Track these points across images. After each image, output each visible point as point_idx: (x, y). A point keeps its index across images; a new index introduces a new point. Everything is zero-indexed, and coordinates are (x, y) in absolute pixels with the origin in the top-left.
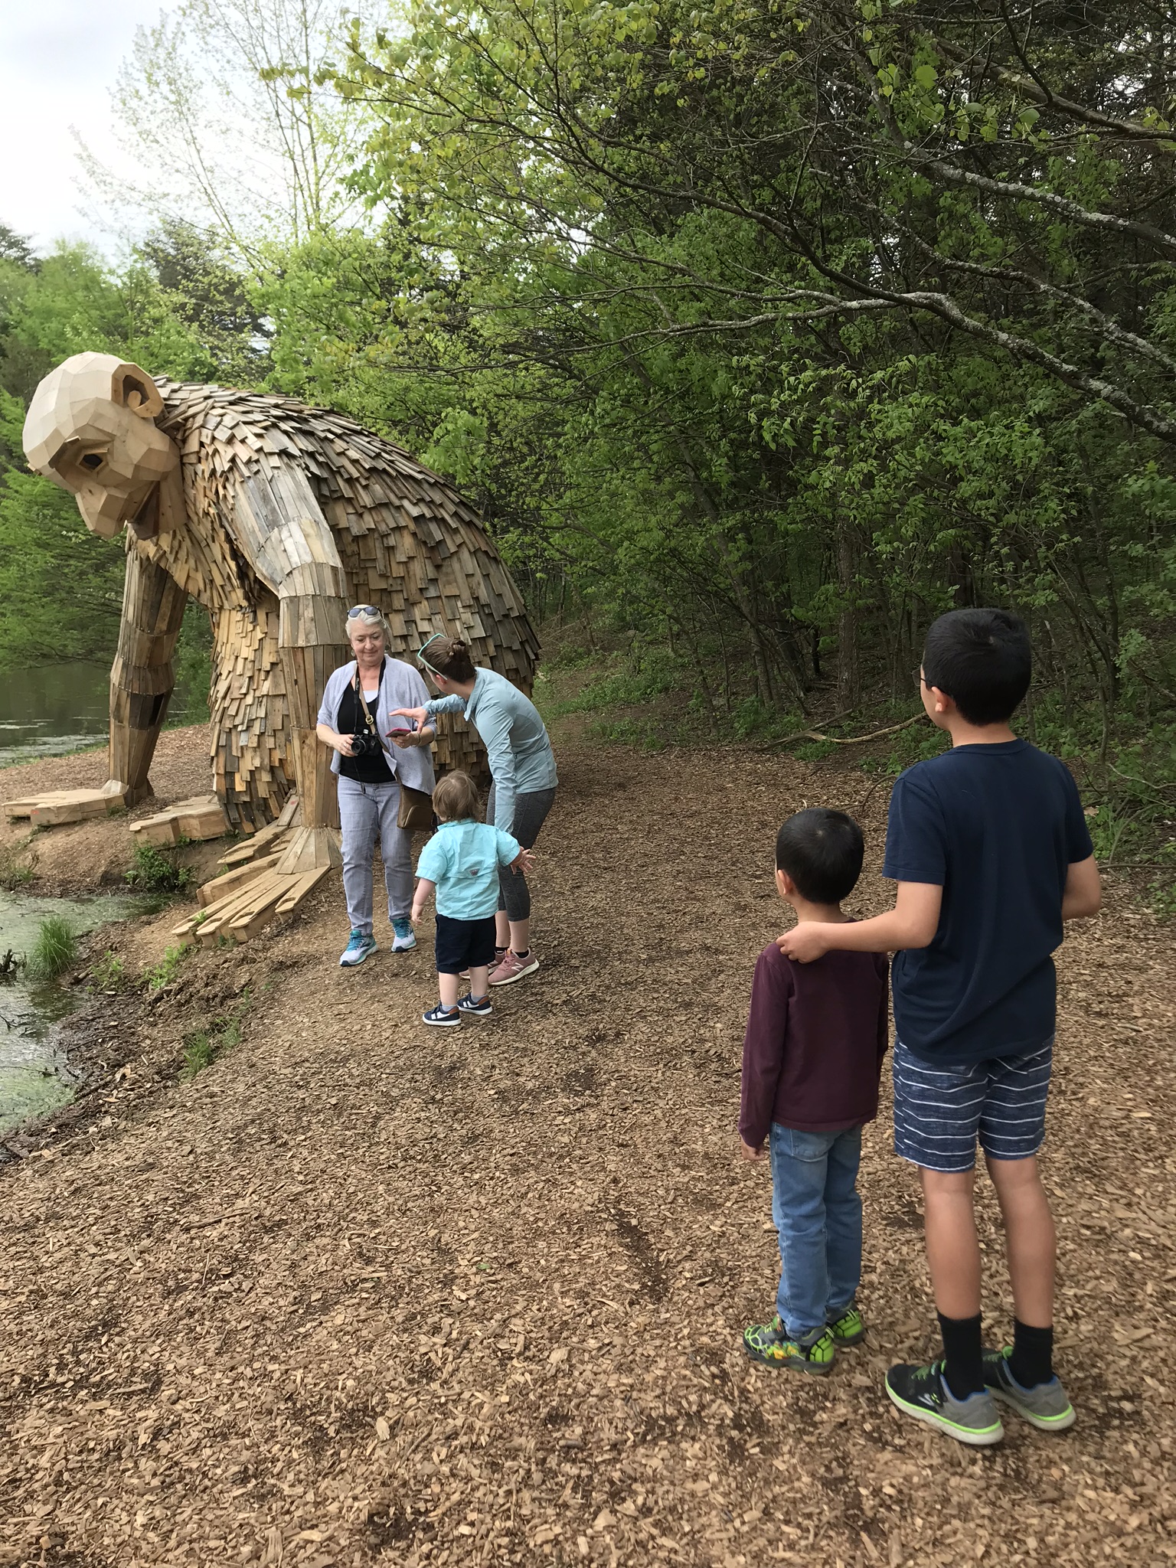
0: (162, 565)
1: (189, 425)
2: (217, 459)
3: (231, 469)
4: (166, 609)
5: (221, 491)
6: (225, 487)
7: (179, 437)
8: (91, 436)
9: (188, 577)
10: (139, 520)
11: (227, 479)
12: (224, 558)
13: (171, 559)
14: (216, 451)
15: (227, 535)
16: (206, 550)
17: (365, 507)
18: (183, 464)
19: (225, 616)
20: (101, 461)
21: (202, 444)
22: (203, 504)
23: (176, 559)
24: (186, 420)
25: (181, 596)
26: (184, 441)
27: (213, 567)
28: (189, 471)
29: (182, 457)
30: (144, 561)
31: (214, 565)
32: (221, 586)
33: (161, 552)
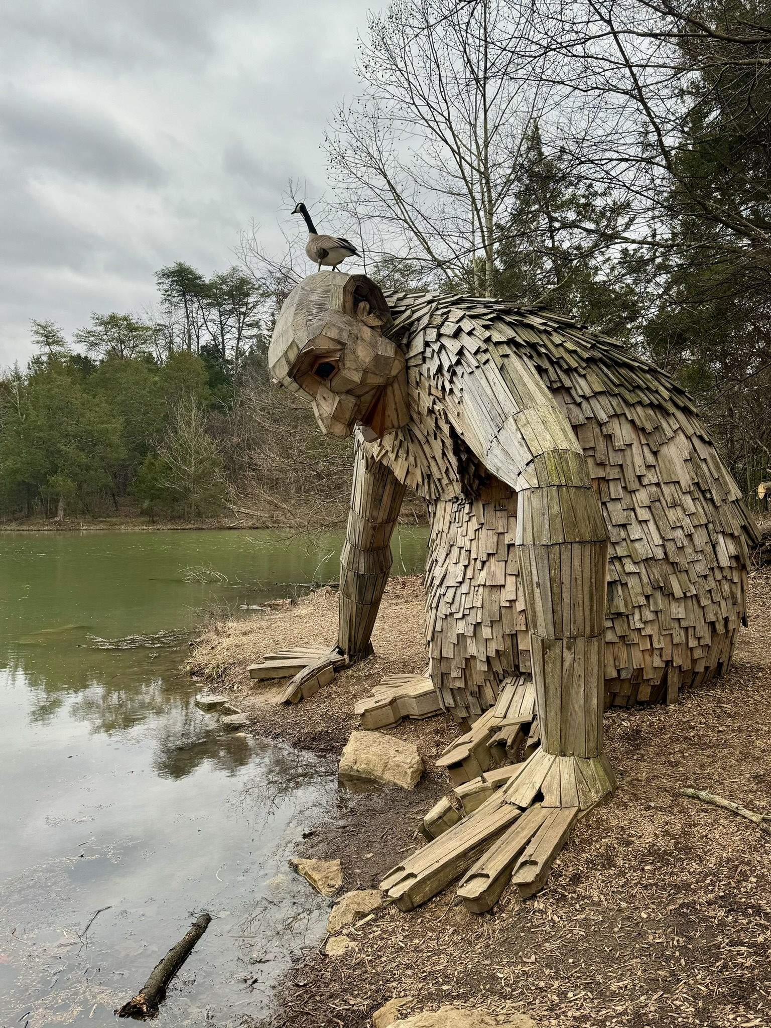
0: (385, 462)
1: (413, 329)
2: (443, 355)
3: (458, 363)
4: (386, 499)
5: (448, 386)
6: (451, 382)
7: (405, 341)
9: (408, 472)
10: (367, 421)
11: (454, 373)
12: (444, 454)
13: (392, 456)
14: (443, 347)
15: (452, 429)
16: (426, 447)
18: (408, 368)
19: (440, 507)
20: (334, 368)
21: (427, 344)
22: (426, 402)
23: (397, 457)
24: (412, 324)
25: (400, 491)
26: (409, 345)
27: (433, 464)
28: (414, 373)
29: (406, 361)
30: (369, 460)
31: (433, 460)
32: (439, 480)
33: (384, 452)
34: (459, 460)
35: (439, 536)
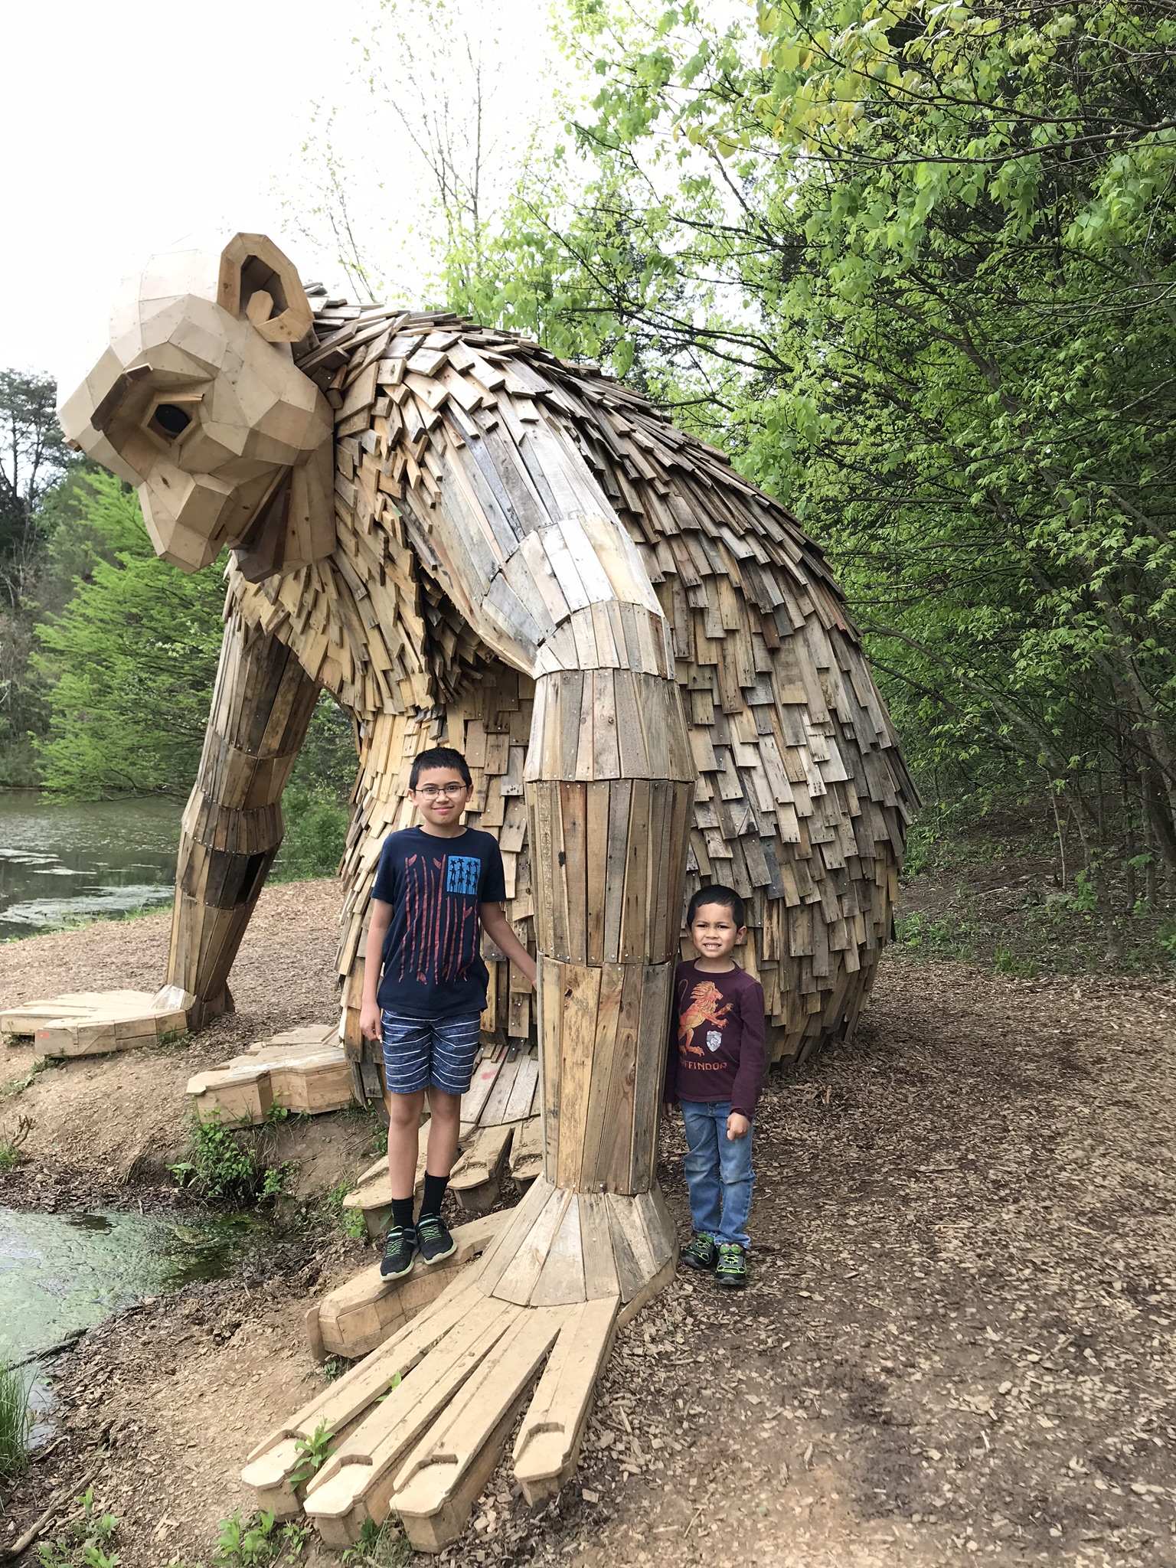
0: (282, 638)
1: (357, 359)
2: (410, 412)
3: (438, 425)
4: (280, 714)
5: (413, 472)
6: (421, 464)
7: (336, 385)
8: (173, 365)
9: (325, 657)
10: (249, 543)
11: (428, 447)
12: (399, 617)
13: (298, 625)
14: (410, 395)
15: (416, 560)
16: (364, 607)
17: (662, 533)
18: (337, 441)
19: (384, 725)
20: (187, 420)
21: (380, 391)
22: (371, 505)
23: (307, 626)
24: (352, 351)
25: (308, 690)
26: (344, 393)
27: (374, 637)
28: (350, 449)
29: (336, 426)
30: (252, 631)
31: (376, 632)
32: (385, 672)
33: (282, 615)
34: (428, 625)
35: (377, 781)
